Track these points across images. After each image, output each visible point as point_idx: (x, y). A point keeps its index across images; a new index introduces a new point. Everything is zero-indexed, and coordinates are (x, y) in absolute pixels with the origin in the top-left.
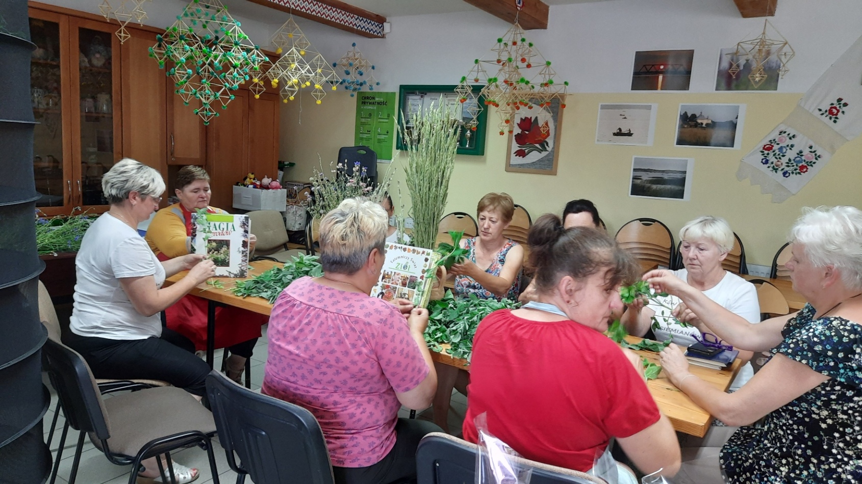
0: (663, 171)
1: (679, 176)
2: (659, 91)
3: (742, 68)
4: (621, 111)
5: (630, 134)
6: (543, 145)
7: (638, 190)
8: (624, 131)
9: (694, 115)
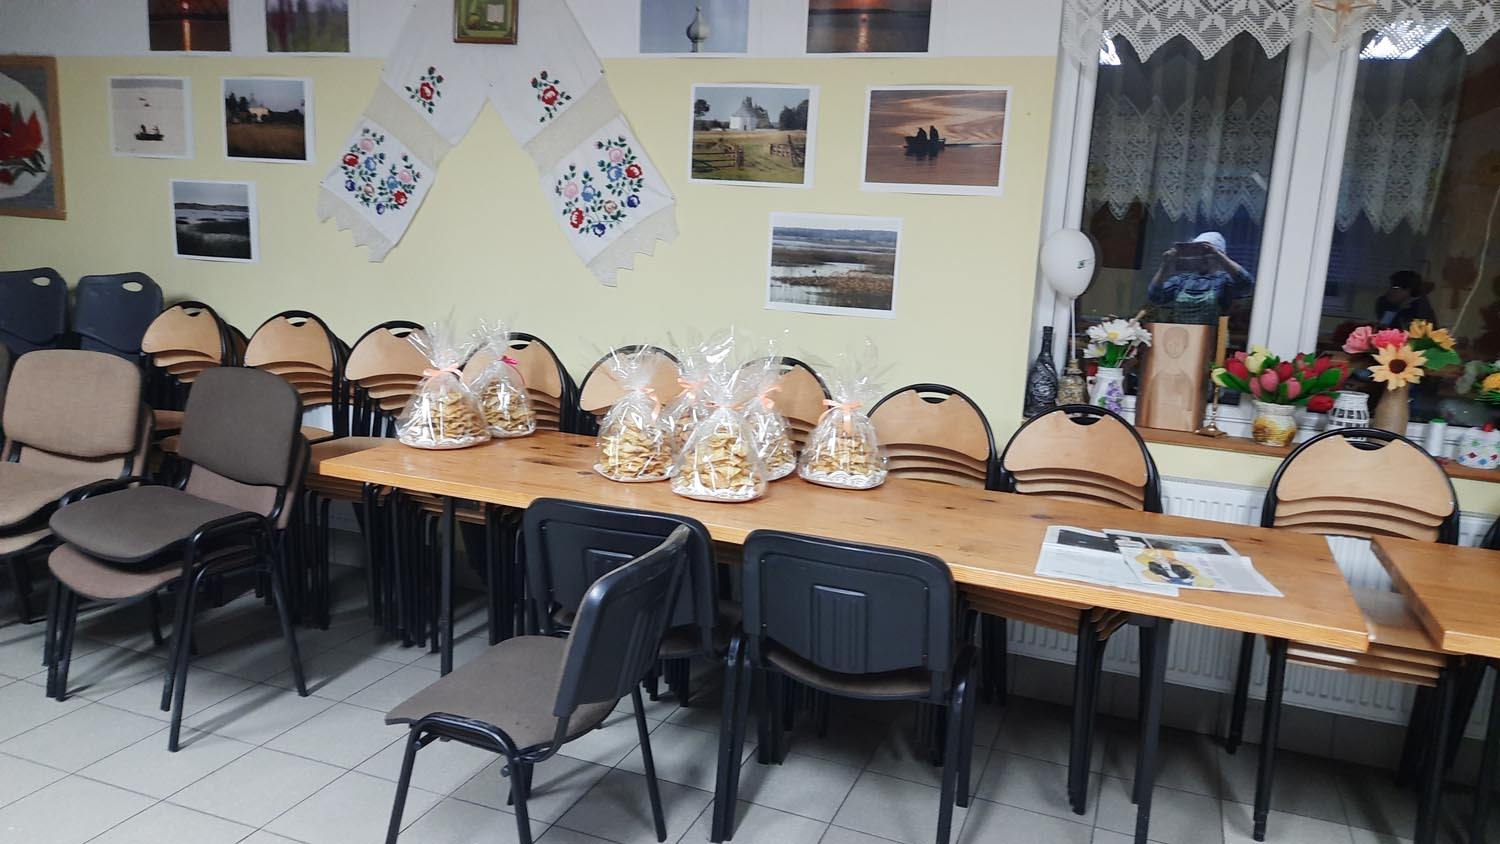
0: (215, 208)
2: (189, 52)
3: (295, 9)
5: (158, 137)
6: (36, 157)
7: (189, 245)
9: (243, 99)
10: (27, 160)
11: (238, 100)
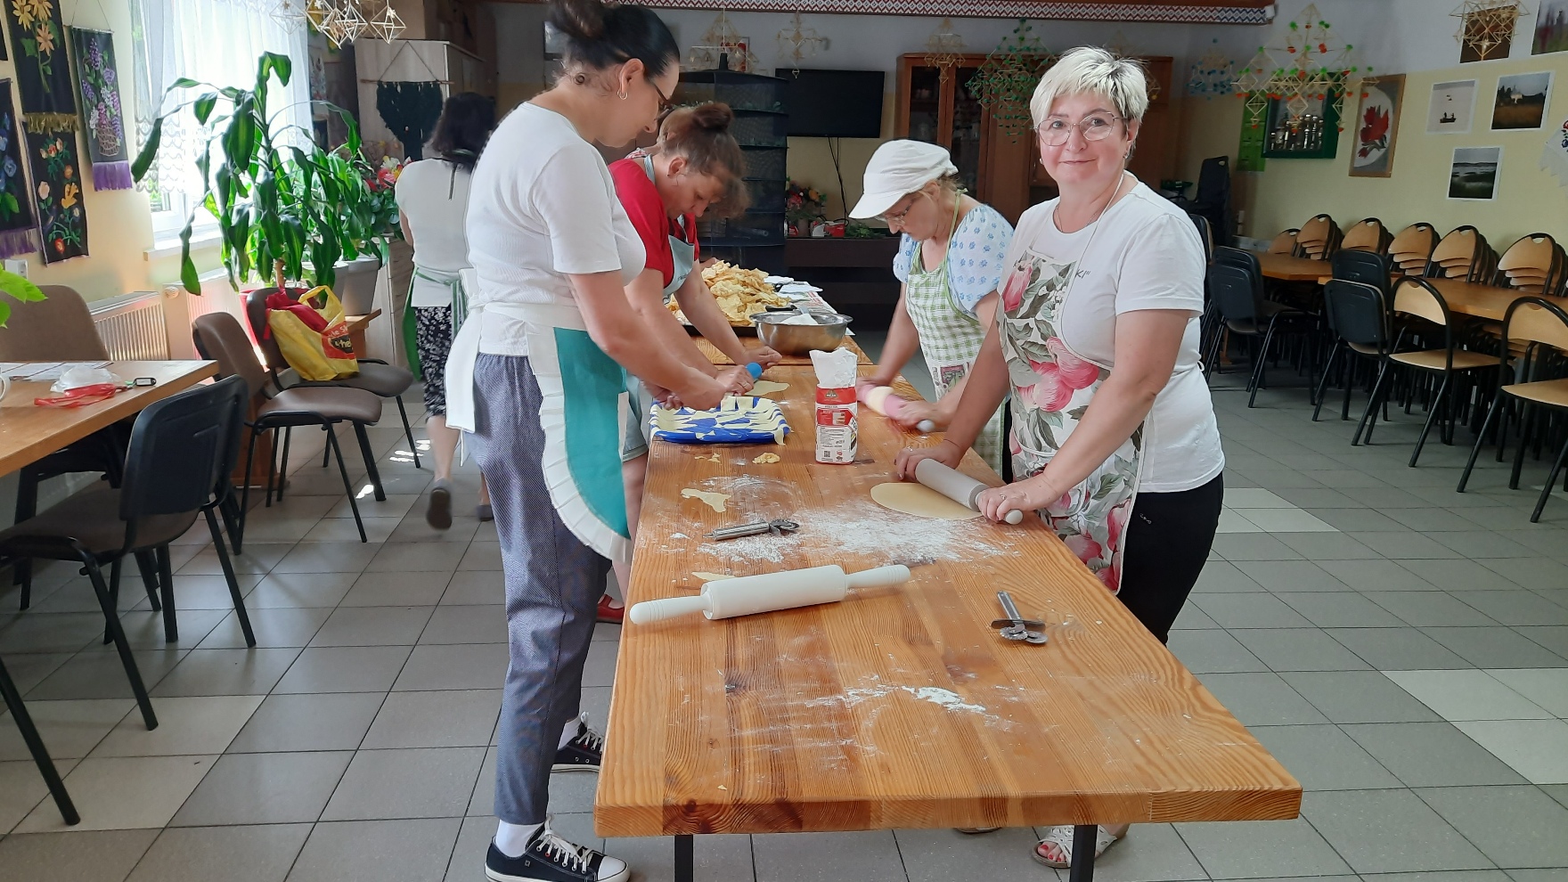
0: (1476, 165)
1: (1490, 169)
2: (1482, 62)
3: (1555, 23)
4: (1448, 91)
5: (1453, 120)
6: (1382, 138)
7: (1456, 191)
8: (1449, 117)
9: (1509, 89)
10: (1377, 141)
11: (1506, 89)
